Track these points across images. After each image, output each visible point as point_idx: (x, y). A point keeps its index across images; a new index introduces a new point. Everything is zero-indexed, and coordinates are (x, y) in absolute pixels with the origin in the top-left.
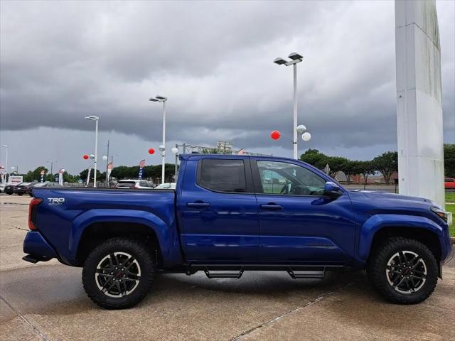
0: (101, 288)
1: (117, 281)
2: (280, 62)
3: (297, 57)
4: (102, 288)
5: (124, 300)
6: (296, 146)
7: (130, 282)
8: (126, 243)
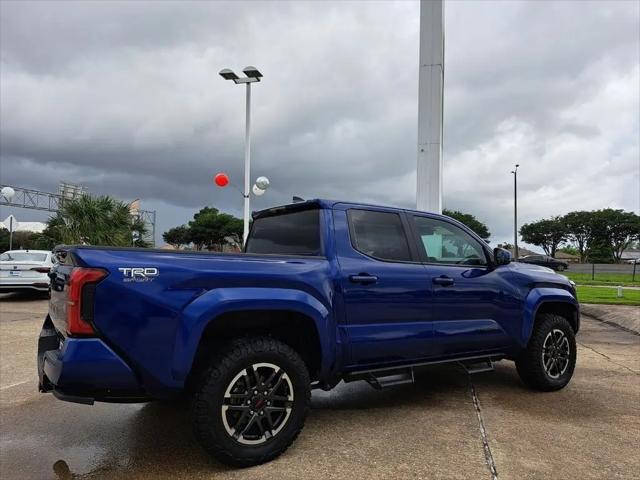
0: (231, 432)
1: (256, 414)
2: (229, 75)
3: (254, 74)
4: (234, 431)
5: (271, 446)
6: (247, 201)
7: (278, 413)
8: (274, 346)
